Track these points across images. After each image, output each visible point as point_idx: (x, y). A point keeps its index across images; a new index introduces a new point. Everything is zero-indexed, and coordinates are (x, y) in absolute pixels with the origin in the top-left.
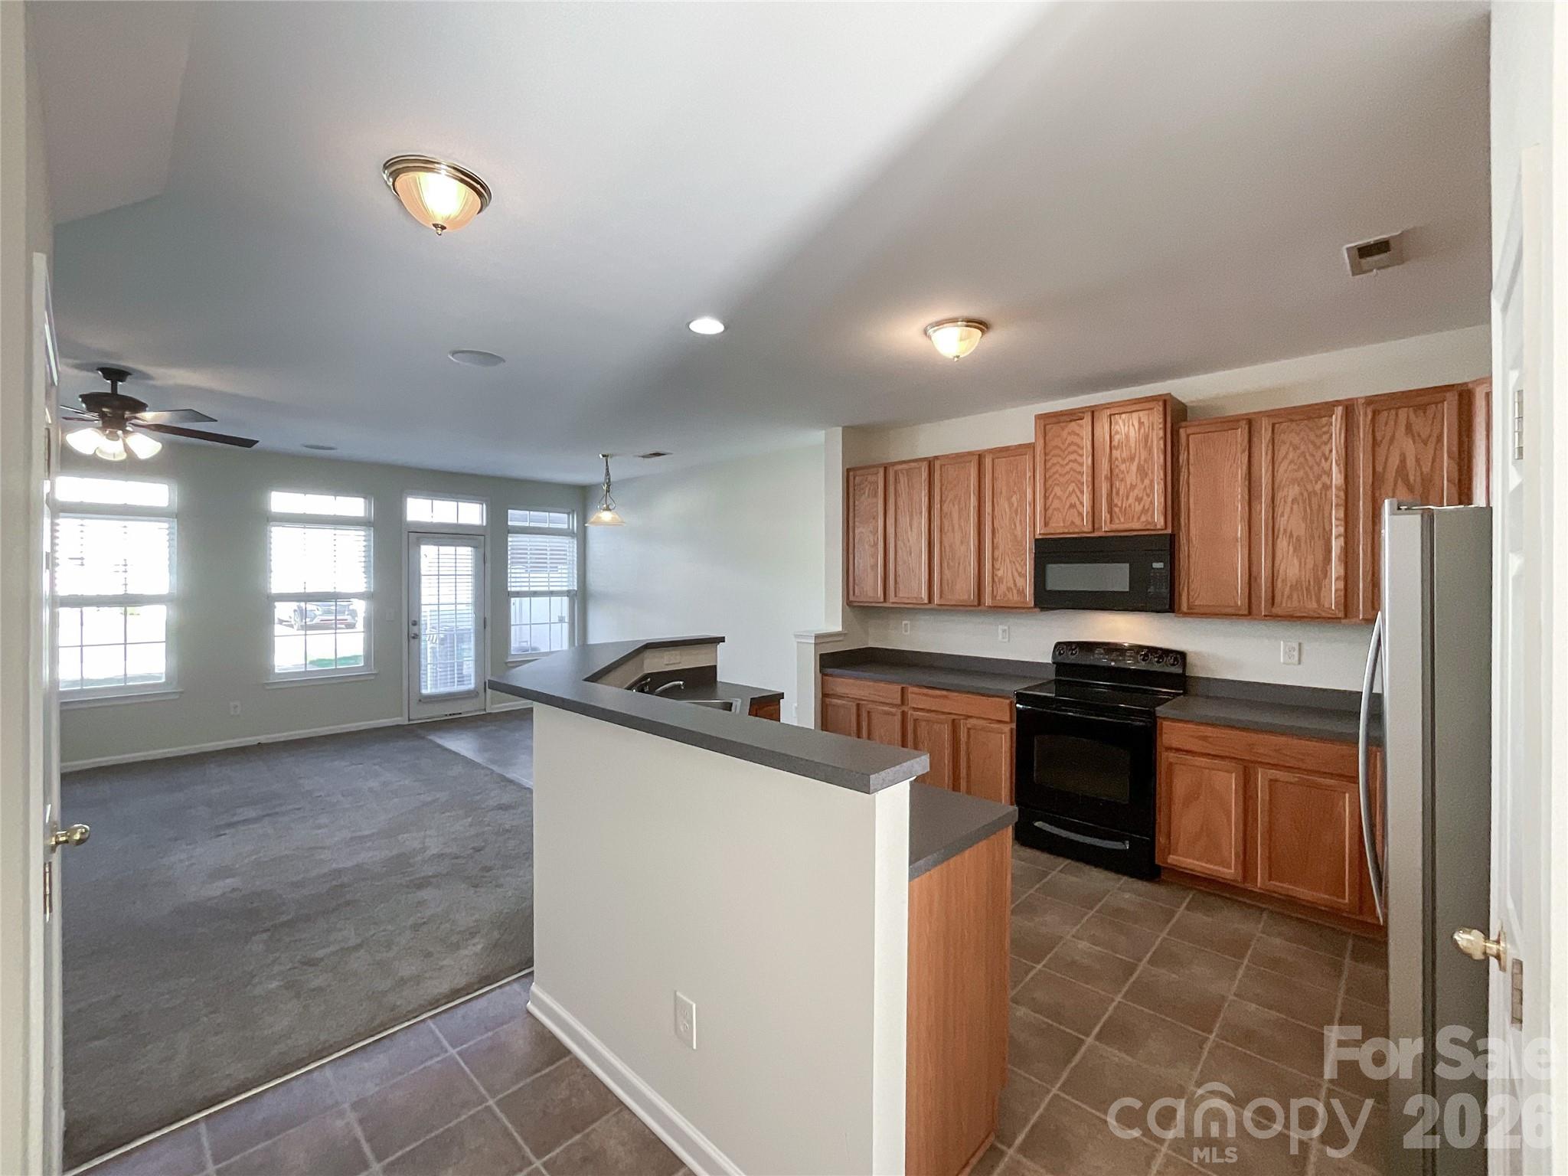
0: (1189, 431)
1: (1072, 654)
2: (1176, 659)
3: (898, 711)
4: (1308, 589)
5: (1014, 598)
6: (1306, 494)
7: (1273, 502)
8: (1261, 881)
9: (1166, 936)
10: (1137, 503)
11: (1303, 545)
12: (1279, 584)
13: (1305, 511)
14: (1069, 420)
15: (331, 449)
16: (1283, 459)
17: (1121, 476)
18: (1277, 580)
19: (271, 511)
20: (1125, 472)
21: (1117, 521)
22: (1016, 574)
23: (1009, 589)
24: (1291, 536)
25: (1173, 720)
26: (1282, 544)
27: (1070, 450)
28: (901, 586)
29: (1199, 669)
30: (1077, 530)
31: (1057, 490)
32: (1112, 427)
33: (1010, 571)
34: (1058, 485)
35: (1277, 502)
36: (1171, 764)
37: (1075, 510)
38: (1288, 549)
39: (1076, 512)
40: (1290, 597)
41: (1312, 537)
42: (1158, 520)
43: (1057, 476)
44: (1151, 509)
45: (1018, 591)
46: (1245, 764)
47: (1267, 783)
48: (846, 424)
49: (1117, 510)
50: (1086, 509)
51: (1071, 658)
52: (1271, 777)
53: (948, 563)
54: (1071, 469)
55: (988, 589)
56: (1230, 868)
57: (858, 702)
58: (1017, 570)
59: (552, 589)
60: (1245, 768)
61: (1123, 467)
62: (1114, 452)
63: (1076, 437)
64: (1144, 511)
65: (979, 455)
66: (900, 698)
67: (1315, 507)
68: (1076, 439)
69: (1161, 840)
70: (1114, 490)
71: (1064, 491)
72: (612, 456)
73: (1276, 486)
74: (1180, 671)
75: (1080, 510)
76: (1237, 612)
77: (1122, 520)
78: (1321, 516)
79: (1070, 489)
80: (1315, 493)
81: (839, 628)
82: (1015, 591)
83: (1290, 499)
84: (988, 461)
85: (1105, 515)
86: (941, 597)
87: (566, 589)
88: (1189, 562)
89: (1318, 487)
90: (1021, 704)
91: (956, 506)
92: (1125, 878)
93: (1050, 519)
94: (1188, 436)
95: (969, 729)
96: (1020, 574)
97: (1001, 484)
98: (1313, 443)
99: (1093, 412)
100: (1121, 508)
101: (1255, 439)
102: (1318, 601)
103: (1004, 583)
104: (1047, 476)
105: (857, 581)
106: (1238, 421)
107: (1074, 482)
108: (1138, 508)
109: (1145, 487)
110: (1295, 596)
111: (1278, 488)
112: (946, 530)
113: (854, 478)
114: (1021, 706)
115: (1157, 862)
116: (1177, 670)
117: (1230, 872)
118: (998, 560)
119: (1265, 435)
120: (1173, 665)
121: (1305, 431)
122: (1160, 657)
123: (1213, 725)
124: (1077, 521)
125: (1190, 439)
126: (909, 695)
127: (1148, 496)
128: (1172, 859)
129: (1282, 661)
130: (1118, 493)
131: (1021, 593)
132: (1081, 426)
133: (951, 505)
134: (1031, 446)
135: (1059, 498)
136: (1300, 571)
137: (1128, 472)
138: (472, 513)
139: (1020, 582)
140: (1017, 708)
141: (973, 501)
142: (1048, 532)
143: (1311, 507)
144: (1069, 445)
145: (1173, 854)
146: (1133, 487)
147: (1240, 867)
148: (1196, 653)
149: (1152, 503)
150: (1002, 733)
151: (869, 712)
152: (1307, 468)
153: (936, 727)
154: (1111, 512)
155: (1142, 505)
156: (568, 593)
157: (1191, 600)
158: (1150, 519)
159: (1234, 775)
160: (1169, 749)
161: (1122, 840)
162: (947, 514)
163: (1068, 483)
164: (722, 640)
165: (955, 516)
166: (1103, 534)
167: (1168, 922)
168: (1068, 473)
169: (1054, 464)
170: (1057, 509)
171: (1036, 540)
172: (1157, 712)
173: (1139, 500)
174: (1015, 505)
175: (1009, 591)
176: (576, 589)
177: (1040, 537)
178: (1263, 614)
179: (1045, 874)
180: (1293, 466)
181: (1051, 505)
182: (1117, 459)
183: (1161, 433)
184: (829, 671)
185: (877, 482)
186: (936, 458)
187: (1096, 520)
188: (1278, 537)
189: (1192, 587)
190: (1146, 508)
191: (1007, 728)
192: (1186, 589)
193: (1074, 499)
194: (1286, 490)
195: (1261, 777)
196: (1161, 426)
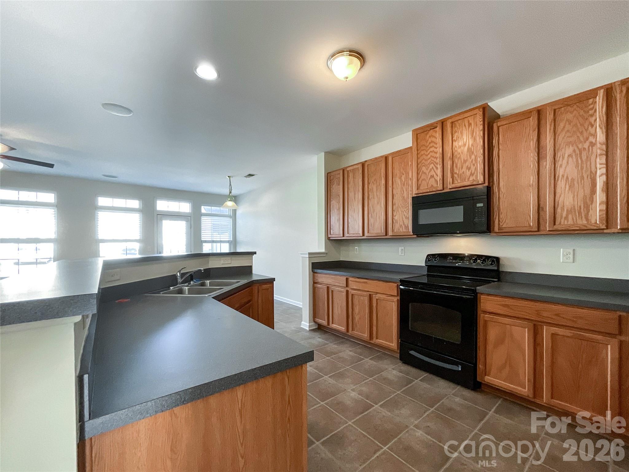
0: (499, 124)
1: (435, 260)
2: (493, 261)
3: (344, 290)
4: (580, 213)
5: (403, 230)
6: (578, 152)
7: (555, 159)
8: (545, 398)
9: (477, 432)
10: (467, 171)
11: (576, 183)
12: (559, 210)
13: (577, 161)
14: (429, 129)
15: (116, 177)
16: (562, 131)
17: (458, 156)
18: (557, 208)
19: (98, 205)
20: (461, 153)
21: (456, 182)
22: (404, 217)
23: (401, 226)
24: (567, 178)
25: (489, 295)
26: (561, 184)
27: (430, 146)
28: (350, 228)
29: (508, 267)
30: (434, 190)
31: (424, 169)
32: (453, 129)
33: (401, 217)
34: (424, 166)
35: (557, 159)
36: (486, 321)
37: (433, 178)
38: (565, 187)
39: (434, 180)
40: (566, 218)
41: (582, 178)
42: (480, 179)
43: (423, 161)
44: (476, 172)
45: (405, 226)
46: (534, 323)
47: (550, 336)
48: (327, 151)
49: (456, 176)
50: (439, 178)
51: (435, 263)
52: (553, 332)
53: (372, 215)
54: (431, 156)
55: (390, 226)
56: (525, 389)
57: (328, 286)
58: (404, 215)
59: (221, 240)
60: (534, 325)
61: (459, 151)
62: (454, 143)
63: (433, 138)
64: (472, 174)
65: (386, 157)
66: (345, 283)
67: (584, 158)
68: (433, 139)
69: (480, 366)
70: (454, 165)
71: (427, 169)
72: (232, 177)
73: (556, 149)
74: (496, 268)
75: (436, 179)
76: (531, 230)
77: (459, 181)
78: (589, 163)
79: (431, 167)
80: (584, 149)
81: (323, 250)
82: (403, 226)
83: (566, 155)
84: (390, 159)
85: (450, 180)
86: (368, 232)
87: (228, 240)
88: (499, 202)
89: (586, 145)
90: (403, 286)
91: (375, 185)
92: (459, 387)
93: (420, 185)
94: (498, 127)
95: (377, 300)
96: (406, 218)
97: (397, 171)
98: (583, 117)
99: (442, 123)
100: (458, 175)
101: (543, 122)
102: (587, 219)
103: (398, 223)
104: (419, 162)
105: (331, 228)
106: (531, 112)
107: (432, 163)
108: (468, 173)
109: (472, 160)
110: (570, 217)
111: (558, 149)
112: (370, 198)
113: (330, 177)
114: (403, 287)
115: (478, 380)
116: (494, 268)
117: (525, 391)
118: (395, 211)
119: (549, 117)
120: (492, 264)
121: (577, 110)
122: (484, 260)
123: (513, 298)
124: (435, 185)
125: (500, 129)
126: (350, 282)
127: (474, 165)
128: (488, 379)
129: (561, 261)
130: (456, 167)
131: (407, 227)
132: (436, 132)
133: (373, 185)
134: (411, 148)
135: (425, 173)
136: (573, 200)
137: (462, 153)
138: (185, 207)
139: (406, 221)
140: (400, 288)
141: (383, 182)
142: (419, 193)
143: (581, 158)
144: (430, 143)
145: (487, 376)
146: (465, 161)
147: (532, 388)
148: (505, 258)
149: (476, 169)
150: (393, 302)
151: (332, 291)
152: (579, 135)
153: (362, 298)
154: (453, 177)
155: (470, 171)
156: (228, 242)
157: (501, 224)
158: (475, 179)
159: (527, 329)
160: (485, 312)
161: (457, 364)
162: (371, 189)
163: (430, 164)
164: (255, 253)
165: (375, 189)
166: (449, 190)
167: (482, 420)
168: (429, 158)
169: (422, 155)
170: (424, 180)
171: (413, 198)
172: (477, 290)
173: (469, 168)
174: (404, 180)
175: (401, 227)
176: (232, 240)
177: (416, 196)
178: (548, 230)
179: (410, 381)
180: (568, 134)
181: (420, 177)
182: (456, 146)
183: (481, 127)
184: (316, 271)
185: (339, 178)
186: (366, 161)
187: (445, 182)
188: (558, 180)
189: (501, 216)
190: (473, 172)
191: (395, 299)
192: (497, 217)
193: (432, 173)
194: (563, 150)
195: (546, 332)
196: (482, 123)
